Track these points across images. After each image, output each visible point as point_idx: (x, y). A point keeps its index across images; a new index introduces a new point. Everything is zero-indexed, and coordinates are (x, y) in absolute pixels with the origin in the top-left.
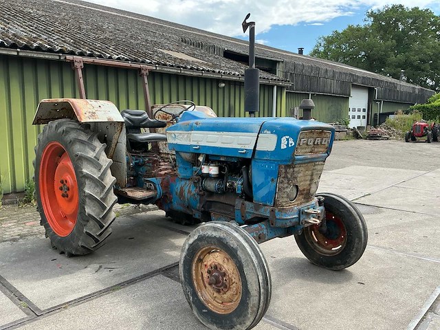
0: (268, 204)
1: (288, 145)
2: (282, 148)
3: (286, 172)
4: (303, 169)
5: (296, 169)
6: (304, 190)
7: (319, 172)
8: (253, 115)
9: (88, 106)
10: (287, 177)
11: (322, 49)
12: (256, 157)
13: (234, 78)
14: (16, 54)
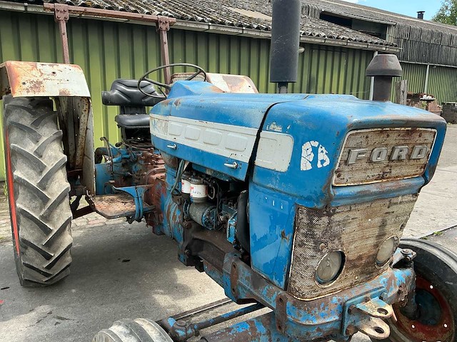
0: (276, 282)
1: (314, 163)
2: (303, 168)
3: (311, 225)
4: (357, 214)
5: (336, 218)
6: (360, 258)
7: (401, 218)
8: (283, 88)
9: (34, 72)
10: (313, 236)
11: (448, 13)
12: (256, 179)
13: (317, 40)
14: (22, 9)
